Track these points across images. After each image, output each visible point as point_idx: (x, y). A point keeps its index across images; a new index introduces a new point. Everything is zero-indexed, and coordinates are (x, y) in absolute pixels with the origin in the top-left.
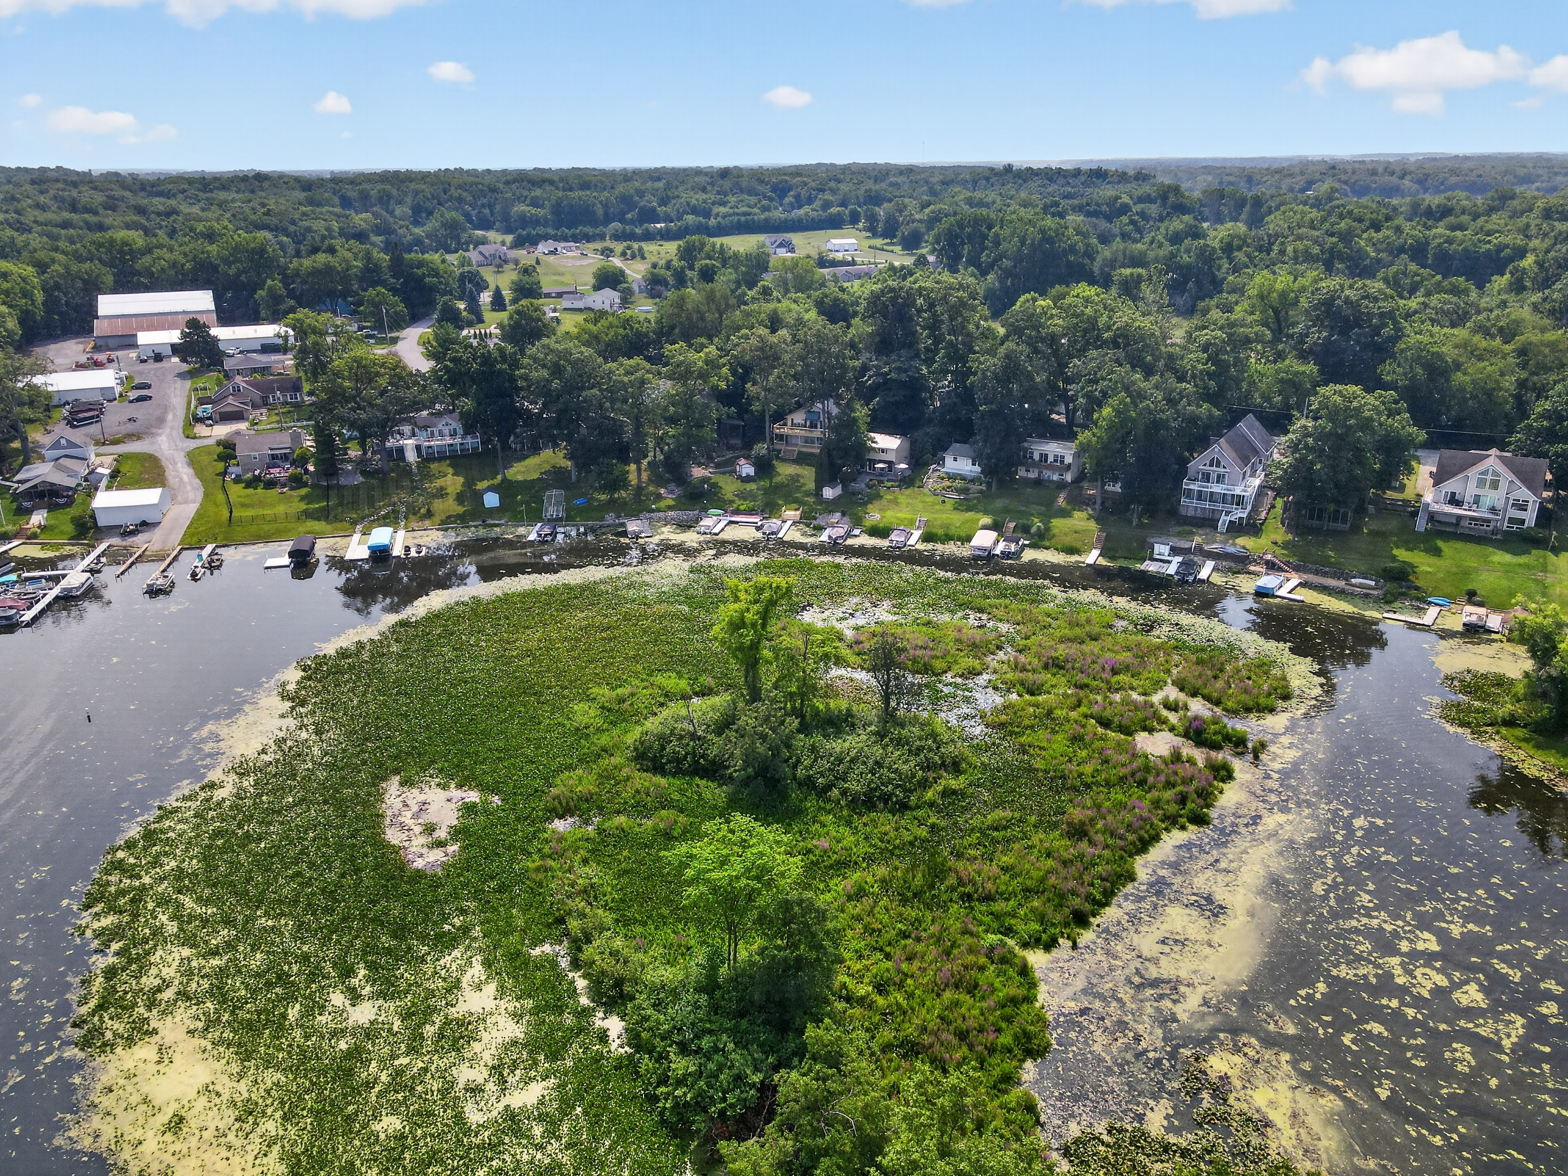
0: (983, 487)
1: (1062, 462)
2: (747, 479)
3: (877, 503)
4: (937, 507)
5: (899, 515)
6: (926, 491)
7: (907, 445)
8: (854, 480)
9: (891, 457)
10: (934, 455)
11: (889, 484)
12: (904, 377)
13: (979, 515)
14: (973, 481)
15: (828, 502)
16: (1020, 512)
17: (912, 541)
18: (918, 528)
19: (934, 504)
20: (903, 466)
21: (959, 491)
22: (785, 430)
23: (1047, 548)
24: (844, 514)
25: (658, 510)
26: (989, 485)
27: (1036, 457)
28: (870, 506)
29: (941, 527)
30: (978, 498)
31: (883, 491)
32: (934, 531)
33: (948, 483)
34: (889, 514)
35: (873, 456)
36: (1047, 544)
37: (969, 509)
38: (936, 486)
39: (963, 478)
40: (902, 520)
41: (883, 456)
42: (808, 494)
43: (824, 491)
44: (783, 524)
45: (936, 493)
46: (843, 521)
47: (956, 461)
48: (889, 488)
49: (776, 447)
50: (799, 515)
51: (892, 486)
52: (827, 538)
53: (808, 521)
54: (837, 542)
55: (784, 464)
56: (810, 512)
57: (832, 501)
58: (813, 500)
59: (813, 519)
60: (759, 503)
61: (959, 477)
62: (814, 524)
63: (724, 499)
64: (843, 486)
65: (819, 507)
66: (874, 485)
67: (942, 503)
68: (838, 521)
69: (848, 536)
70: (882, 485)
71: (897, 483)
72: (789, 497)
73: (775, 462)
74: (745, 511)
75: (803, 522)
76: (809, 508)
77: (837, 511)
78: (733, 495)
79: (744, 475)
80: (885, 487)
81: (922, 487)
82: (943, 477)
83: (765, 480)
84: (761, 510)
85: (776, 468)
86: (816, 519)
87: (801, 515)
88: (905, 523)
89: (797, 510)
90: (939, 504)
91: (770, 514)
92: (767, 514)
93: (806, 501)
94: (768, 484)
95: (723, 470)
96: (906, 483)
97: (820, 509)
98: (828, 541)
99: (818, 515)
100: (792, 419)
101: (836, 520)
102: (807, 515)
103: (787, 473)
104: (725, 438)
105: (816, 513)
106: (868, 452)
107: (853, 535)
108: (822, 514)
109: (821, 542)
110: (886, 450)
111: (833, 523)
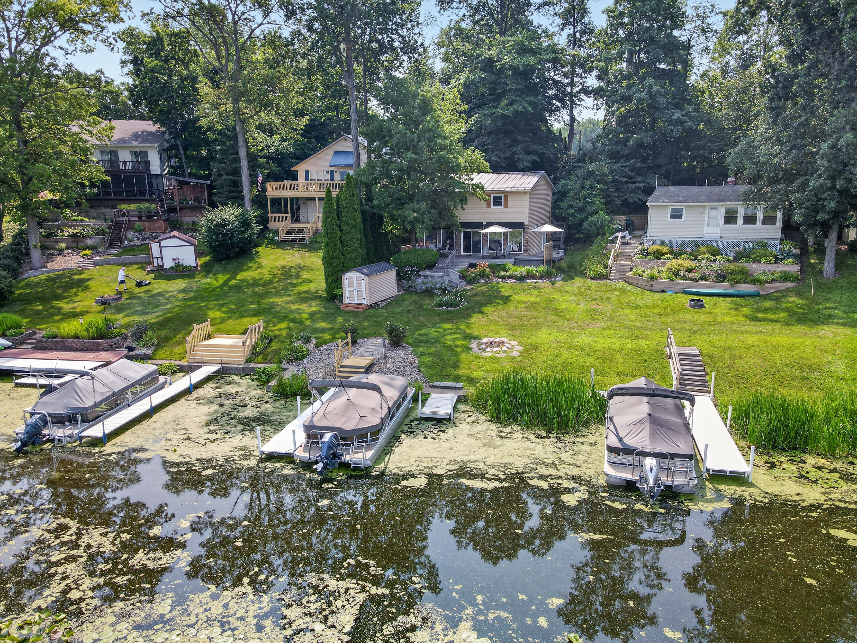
0: (791, 268)
2: (179, 272)
3: (495, 313)
4: (686, 317)
9: (519, 214)
14: (747, 254)
15: (359, 313)
18: (684, 386)
19: (670, 311)
20: (548, 228)
21: (723, 277)
22: (293, 191)
24: (396, 342)
30: (797, 293)
31: (504, 286)
34: (546, 336)
35: (471, 214)
39: (717, 251)
41: (500, 213)
42: (307, 297)
43: (346, 283)
44: (162, 379)
45: (656, 285)
46: (390, 364)
47: (680, 217)
48: (521, 279)
49: (272, 225)
50: (248, 348)
51: (530, 276)
52: (302, 438)
53: (272, 367)
54: (347, 458)
55: (280, 251)
56: (290, 337)
57: (365, 310)
58: (314, 309)
59: (289, 361)
60: (151, 318)
61: (703, 249)
62: (287, 376)
63: (59, 311)
64: (400, 277)
65: (323, 325)
66: (482, 275)
67: (693, 307)
68: (372, 364)
69: (400, 424)
70: (502, 273)
71: (542, 268)
72: (252, 303)
73: (260, 249)
74: (77, 337)
75: (253, 369)
76: (289, 328)
77: (376, 335)
78: (97, 301)
79: (168, 264)
80: (510, 277)
81: (606, 278)
82: (658, 251)
83: (220, 276)
84: (133, 334)
85: (259, 257)
86: (303, 357)
87: (255, 346)
88: (620, 368)
89: (244, 333)
90: (686, 309)
91: (158, 346)
92: (148, 346)
93: (292, 312)
94: (221, 281)
95: (132, 258)
96: (561, 270)
97: (324, 331)
98: (301, 454)
99: (311, 346)
100: (307, 173)
101: (365, 362)
102: (274, 346)
103: (278, 264)
104: (172, 210)
105: (307, 341)
106: (464, 200)
107: (427, 419)
108: (326, 342)
109: (271, 457)
110: (506, 197)
111: (355, 369)
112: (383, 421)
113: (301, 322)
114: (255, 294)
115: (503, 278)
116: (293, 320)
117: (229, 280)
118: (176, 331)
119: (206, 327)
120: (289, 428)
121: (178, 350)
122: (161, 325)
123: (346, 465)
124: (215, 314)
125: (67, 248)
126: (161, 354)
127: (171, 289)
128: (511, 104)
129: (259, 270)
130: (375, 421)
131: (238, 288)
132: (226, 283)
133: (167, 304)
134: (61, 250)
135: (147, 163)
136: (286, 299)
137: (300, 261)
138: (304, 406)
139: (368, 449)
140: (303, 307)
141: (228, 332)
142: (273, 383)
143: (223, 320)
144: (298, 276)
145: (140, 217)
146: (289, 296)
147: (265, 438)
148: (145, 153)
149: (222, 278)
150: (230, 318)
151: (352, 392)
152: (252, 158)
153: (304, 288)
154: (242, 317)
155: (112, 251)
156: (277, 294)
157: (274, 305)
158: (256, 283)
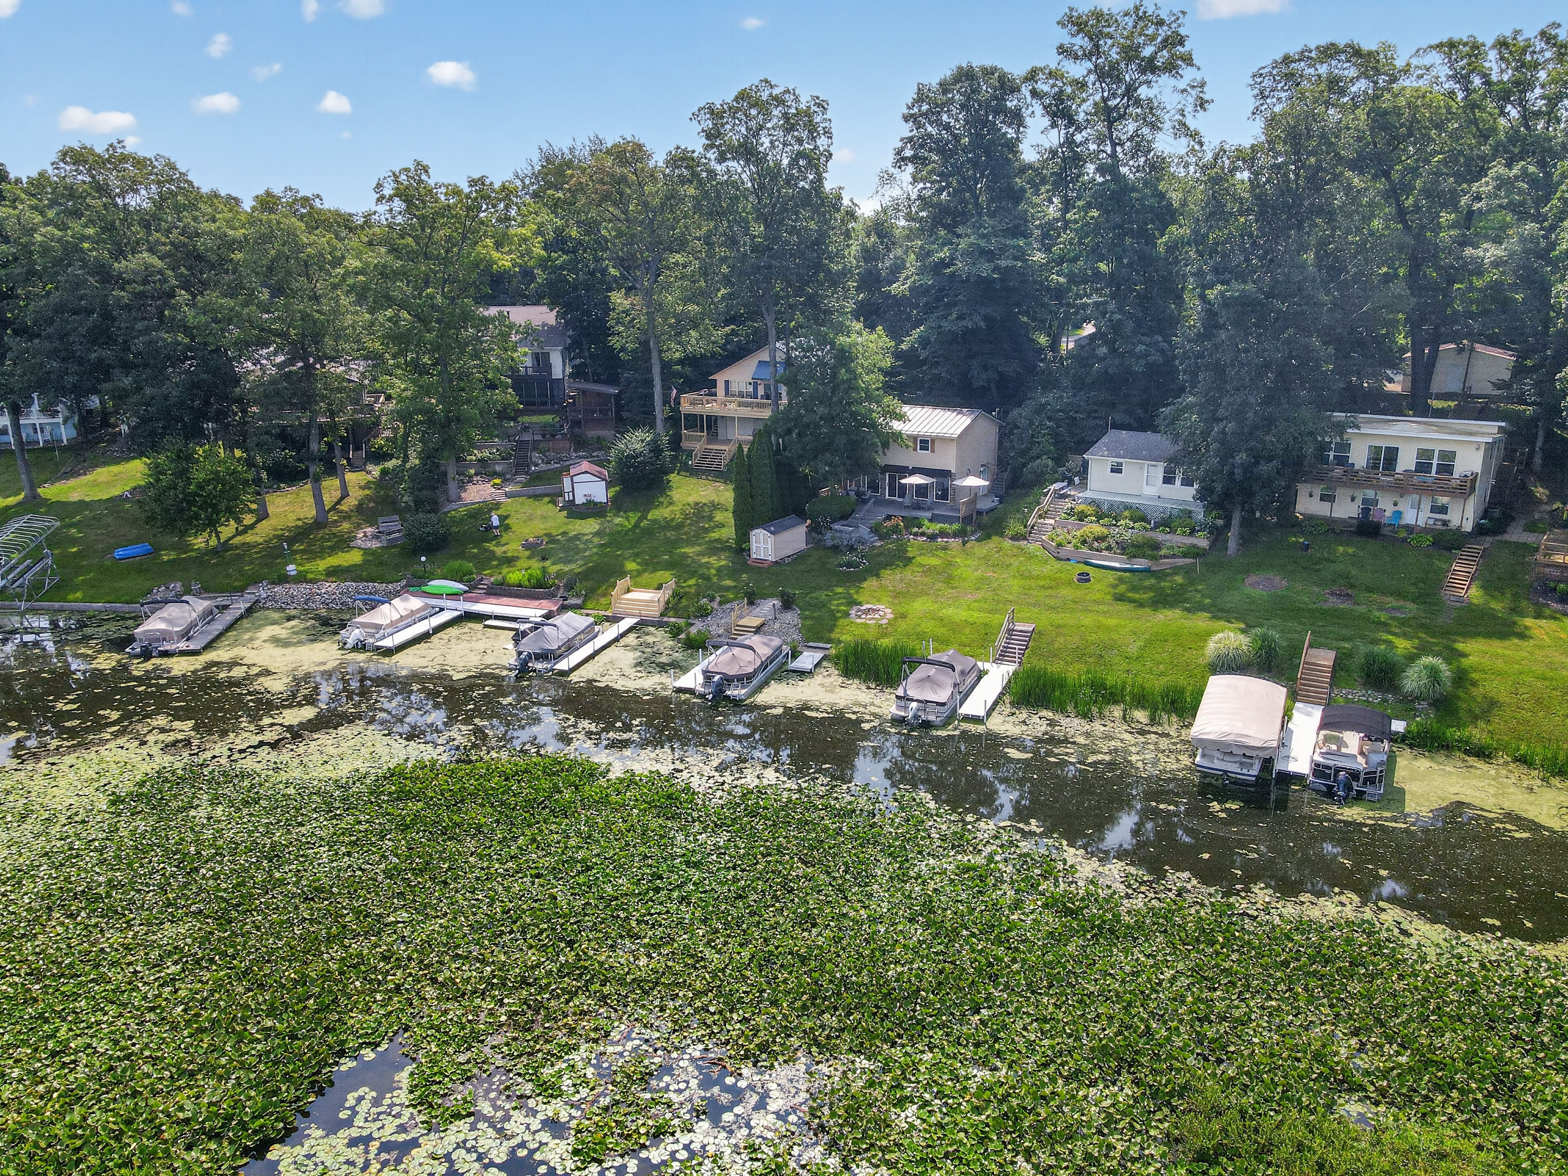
0: (1202, 541)
1: (1446, 469)
2: (591, 509)
3: (891, 577)
4: (1066, 592)
5: (948, 612)
6: (1033, 547)
7: (989, 431)
8: (845, 517)
9: (946, 460)
10: (1059, 461)
11: (935, 527)
12: (985, 269)
13: (1201, 621)
14: (1167, 523)
15: (763, 569)
16: (1337, 615)
17: (974, 706)
18: (1002, 657)
19: (1055, 583)
20: (973, 481)
21: (1127, 549)
22: (711, 408)
23: (1483, 753)
24: (787, 604)
25: (301, 578)
26: (1218, 535)
27: (1359, 457)
28: (870, 584)
29: (1079, 654)
30: (1187, 571)
31: (914, 545)
32: (1054, 668)
33: (1098, 529)
34: (919, 606)
35: (897, 457)
36: (1477, 734)
37: (1162, 601)
38: (1062, 535)
39: (1139, 516)
40: (955, 627)
41: (925, 459)
42: (717, 547)
43: (753, 539)
44: (597, 628)
45: (1062, 555)
46: (777, 625)
47: (1120, 471)
48: (933, 537)
49: (685, 444)
50: (662, 604)
51: (943, 534)
52: (700, 679)
53: (681, 622)
54: (728, 693)
55: (693, 480)
56: (698, 594)
57: (770, 566)
58: (723, 563)
59: (697, 617)
60: (575, 567)
61: (1127, 513)
62: (693, 630)
63: (493, 556)
64: (811, 530)
65: (729, 583)
66: (895, 530)
67: (1079, 580)
68: (763, 625)
69: (773, 673)
70: (916, 530)
71: (956, 526)
72: (664, 554)
73: (673, 477)
74: (520, 586)
75: (667, 623)
76: (697, 585)
77: (771, 596)
78: (523, 546)
79: (580, 500)
80: (923, 534)
81: (1025, 539)
82: (1082, 512)
83: (631, 514)
84: (565, 586)
85: (670, 488)
86: (707, 615)
87: (668, 603)
88: (963, 638)
89: (659, 587)
90: (1070, 583)
91: (586, 598)
92: (578, 596)
93: (701, 565)
94: (633, 521)
95: (540, 489)
96: (980, 527)
97: (728, 589)
98: (700, 689)
99: (715, 605)
100: (727, 382)
101: (756, 622)
102: (684, 602)
103: (691, 500)
104: (577, 423)
105: (712, 599)
106: (886, 445)
107: (794, 671)
108: (729, 601)
109: (680, 690)
110: (933, 441)
111: (745, 629)
112: (756, 671)
113: (708, 579)
114: (668, 541)
115: (916, 534)
116: (702, 576)
117: (640, 520)
118: (600, 583)
119: (626, 582)
120: (693, 672)
121: (603, 601)
122: (585, 575)
123: (728, 697)
124: (631, 566)
125: (476, 474)
126: (590, 605)
127: (587, 531)
128: (961, 317)
129: (671, 508)
130: (750, 670)
131: (649, 532)
132: (637, 525)
133: (585, 550)
134: (470, 477)
135: (549, 367)
136: (697, 549)
137: (714, 497)
138: (705, 656)
139: (743, 687)
140: (712, 560)
141: (646, 587)
142: (683, 636)
143: (639, 573)
144: (711, 518)
145: (544, 436)
146: (700, 545)
147: (677, 678)
148: (547, 356)
149: (634, 517)
150: (645, 571)
151: (736, 651)
152: (666, 366)
153: (715, 535)
154: (655, 570)
155: (519, 478)
156: (689, 543)
157: (685, 556)
158: (667, 525)
